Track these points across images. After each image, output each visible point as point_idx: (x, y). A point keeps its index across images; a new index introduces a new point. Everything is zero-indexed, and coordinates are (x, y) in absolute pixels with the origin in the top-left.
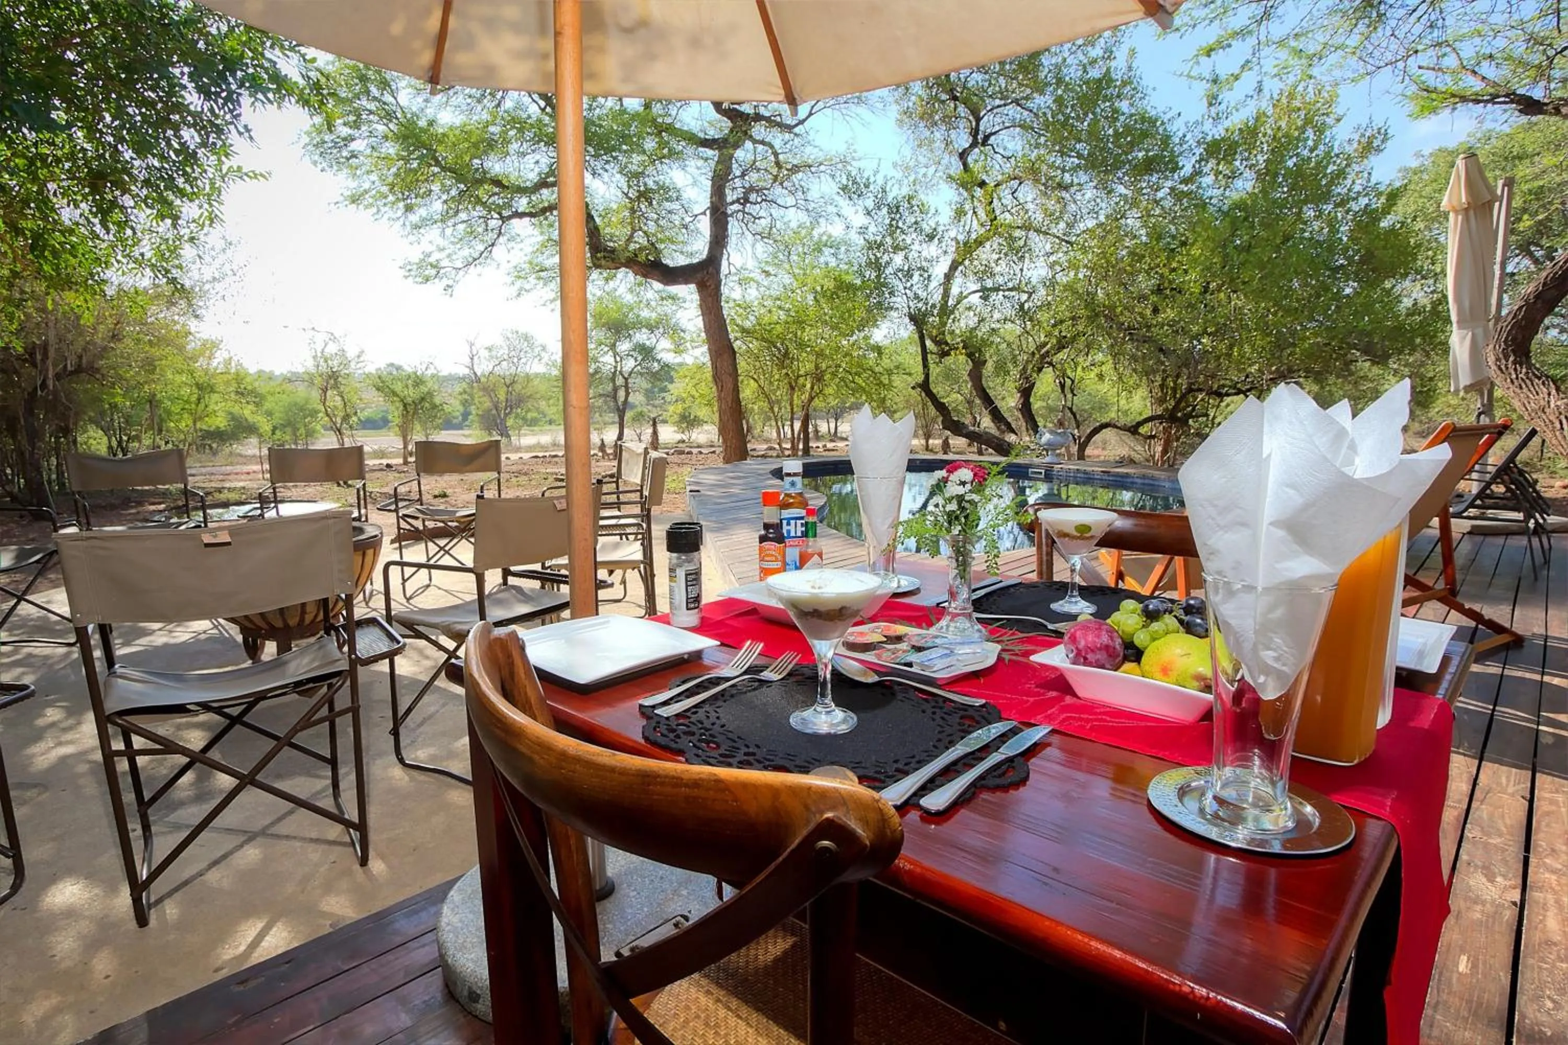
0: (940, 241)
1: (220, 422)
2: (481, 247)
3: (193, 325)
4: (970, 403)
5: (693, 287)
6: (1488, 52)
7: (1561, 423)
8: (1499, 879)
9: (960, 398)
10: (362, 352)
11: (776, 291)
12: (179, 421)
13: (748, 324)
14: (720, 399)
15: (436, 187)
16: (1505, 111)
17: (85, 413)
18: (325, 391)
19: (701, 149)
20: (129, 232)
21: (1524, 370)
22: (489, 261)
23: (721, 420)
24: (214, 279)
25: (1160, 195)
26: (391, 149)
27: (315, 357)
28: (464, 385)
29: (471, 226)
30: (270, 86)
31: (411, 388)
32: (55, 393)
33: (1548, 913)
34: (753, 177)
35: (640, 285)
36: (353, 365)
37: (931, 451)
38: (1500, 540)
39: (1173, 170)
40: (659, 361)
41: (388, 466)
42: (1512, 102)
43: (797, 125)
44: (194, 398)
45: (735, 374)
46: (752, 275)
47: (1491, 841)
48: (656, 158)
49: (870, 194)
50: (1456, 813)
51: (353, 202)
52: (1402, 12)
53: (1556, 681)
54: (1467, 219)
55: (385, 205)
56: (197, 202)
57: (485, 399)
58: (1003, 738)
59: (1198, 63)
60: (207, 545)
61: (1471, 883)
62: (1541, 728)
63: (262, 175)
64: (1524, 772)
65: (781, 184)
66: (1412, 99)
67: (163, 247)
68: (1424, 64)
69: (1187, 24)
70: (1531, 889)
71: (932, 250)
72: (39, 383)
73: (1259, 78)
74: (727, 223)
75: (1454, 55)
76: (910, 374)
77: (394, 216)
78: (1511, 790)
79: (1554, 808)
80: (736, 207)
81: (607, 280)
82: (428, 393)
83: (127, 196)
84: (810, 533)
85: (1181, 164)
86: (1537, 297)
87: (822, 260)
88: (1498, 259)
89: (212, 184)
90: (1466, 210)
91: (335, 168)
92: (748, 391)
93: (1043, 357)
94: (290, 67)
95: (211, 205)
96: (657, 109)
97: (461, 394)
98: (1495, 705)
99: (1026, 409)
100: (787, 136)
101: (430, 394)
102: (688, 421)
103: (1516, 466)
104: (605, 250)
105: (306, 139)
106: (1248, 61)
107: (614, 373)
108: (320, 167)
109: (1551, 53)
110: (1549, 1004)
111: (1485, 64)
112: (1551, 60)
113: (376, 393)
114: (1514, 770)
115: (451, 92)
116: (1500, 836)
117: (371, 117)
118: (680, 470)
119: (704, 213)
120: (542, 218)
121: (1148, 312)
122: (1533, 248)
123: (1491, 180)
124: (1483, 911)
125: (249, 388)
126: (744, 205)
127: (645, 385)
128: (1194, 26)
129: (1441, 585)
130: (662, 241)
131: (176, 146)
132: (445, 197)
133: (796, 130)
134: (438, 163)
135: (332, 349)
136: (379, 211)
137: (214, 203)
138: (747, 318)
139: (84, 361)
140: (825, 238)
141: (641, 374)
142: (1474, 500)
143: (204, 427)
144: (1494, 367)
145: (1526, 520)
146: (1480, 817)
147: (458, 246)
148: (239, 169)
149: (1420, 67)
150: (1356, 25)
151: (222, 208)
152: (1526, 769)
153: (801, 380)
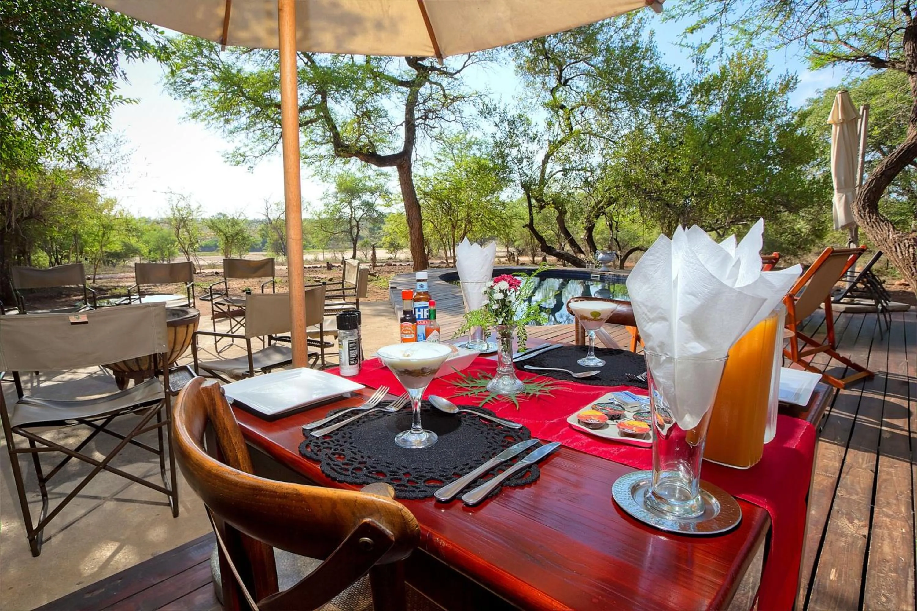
0: (539, 141)
1: (117, 247)
2: (270, 144)
3: (100, 190)
4: (558, 236)
5: (395, 168)
6: (854, 31)
7: (896, 248)
8: (856, 521)
9: (553, 233)
10: (200, 206)
11: (445, 169)
12: (92, 247)
13: (427, 190)
14: (411, 233)
15: (243, 109)
16: (864, 66)
17: (35, 242)
18: (178, 229)
19: (399, 87)
20: (54, 135)
21: (874, 217)
22: (275, 152)
23: (412, 246)
24: (111, 162)
25: (668, 114)
26: (215, 86)
27: (172, 209)
28: (262, 225)
29: (264, 132)
30: (137, 48)
31: (230, 227)
32: (16, 230)
33: (885, 542)
34: (430, 104)
35: (364, 166)
36: (195, 213)
37: (536, 264)
38: (862, 316)
39: (675, 101)
40: (377, 211)
41: (217, 273)
42: (867, 60)
43: (456, 73)
44: (100, 234)
45: (420, 219)
46: (430, 161)
47: (852, 497)
48: (374, 92)
49: (497, 114)
50: (831, 481)
51: (194, 117)
52: (804, 7)
53: (892, 400)
54: (842, 130)
55: (213, 119)
56: (95, 117)
57: (275, 234)
58: (529, 450)
59: (686, 37)
60: (73, 324)
61: (839, 524)
62: (883, 428)
63: (134, 101)
64: (872, 454)
65: (447, 107)
66: (810, 59)
67: (76, 144)
68: (817, 38)
69: (679, 14)
70: (875, 526)
71: (533, 147)
72: (6, 224)
73: (721, 46)
74: (415, 130)
75: (833, 33)
76: (523, 219)
77: (218, 126)
78: (864, 466)
79: (889, 477)
80: (421, 121)
81: (345, 163)
82: (240, 230)
83: (53, 113)
84: (432, 317)
85: (679, 97)
86: (882, 174)
87: (472, 152)
88: (861, 152)
89: (104, 106)
90: (842, 123)
91: (183, 97)
92: (428, 229)
93: (599, 209)
94: (148, 36)
95: (104, 119)
96: (374, 63)
97: (260, 230)
98: (856, 415)
99: (590, 240)
100: (450, 80)
101: (241, 231)
102: (394, 247)
103: (871, 273)
104: (343, 146)
105: (165, 81)
106: (715, 36)
107: (351, 219)
108: (174, 97)
109: (889, 32)
110: (884, 599)
111: (852, 39)
112: (889, 36)
113: (209, 230)
114: (866, 454)
115: (252, 53)
116: (857, 494)
117: (204, 67)
118: (388, 275)
119: (401, 125)
120: (306, 127)
121: (660, 183)
122: (882, 146)
123: (856, 107)
124: (846, 541)
125: (134, 227)
126: (425, 119)
127: (370, 225)
128: (684, 15)
129: (827, 343)
130: (377, 141)
131: (81, 83)
132: (248, 115)
133: (456, 76)
134: (244, 95)
135: (182, 204)
136: (209, 123)
137: (106, 117)
138: (428, 186)
139: (34, 211)
140: (473, 140)
141: (367, 219)
142: (847, 292)
143: (108, 250)
144: (857, 215)
145: (876, 305)
146: (846, 483)
147: (257, 144)
148: (121, 97)
149: (815, 40)
150: (777, 16)
151: (110, 120)
152: (874, 453)
153: (459, 222)
